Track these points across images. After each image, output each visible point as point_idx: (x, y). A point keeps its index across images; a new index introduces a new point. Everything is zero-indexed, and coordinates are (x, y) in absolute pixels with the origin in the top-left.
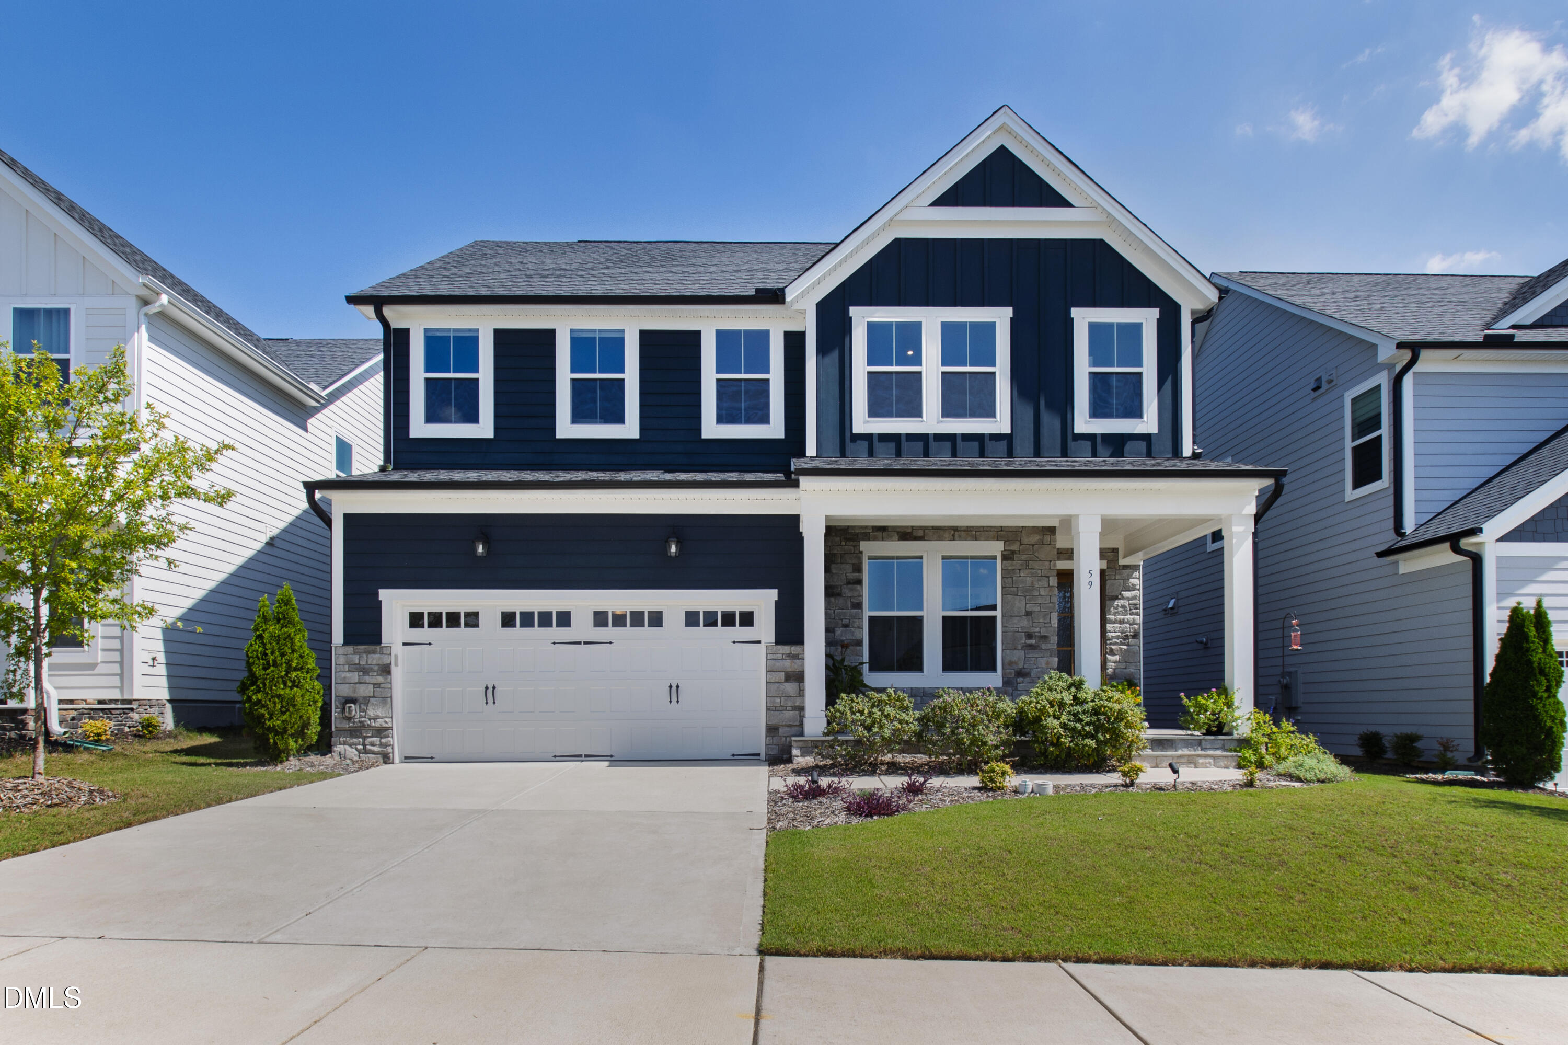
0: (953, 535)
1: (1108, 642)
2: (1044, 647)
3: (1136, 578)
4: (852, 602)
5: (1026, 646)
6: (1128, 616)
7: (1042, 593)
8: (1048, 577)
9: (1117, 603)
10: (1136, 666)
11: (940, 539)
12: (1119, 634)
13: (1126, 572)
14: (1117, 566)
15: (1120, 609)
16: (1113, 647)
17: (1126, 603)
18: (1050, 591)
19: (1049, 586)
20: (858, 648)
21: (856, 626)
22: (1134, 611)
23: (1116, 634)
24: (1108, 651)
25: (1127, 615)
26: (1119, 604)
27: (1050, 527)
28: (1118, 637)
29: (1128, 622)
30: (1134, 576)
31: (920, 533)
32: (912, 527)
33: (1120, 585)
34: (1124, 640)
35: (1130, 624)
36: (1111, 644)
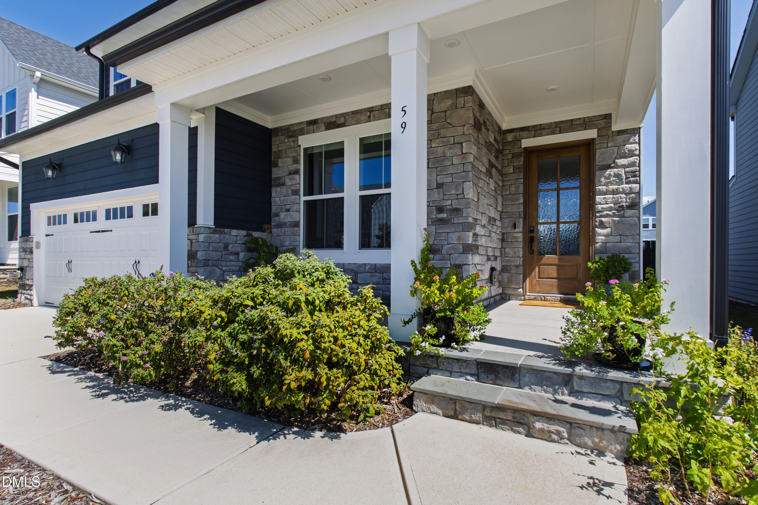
0: (369, 117)
1: (598, 215)
2: (456, 221)
3: (636, 143)
4: (292, 190)
5: (437, 221)
6: (624, 186)
7: (454, 163)
8: (461, 144)
9: (608, 172)
10: (633, 239)
11: (358, 122)
12: (612, 205)
13: (620, 138)
14: (610, 133)
15: (612, 179)
16: (603, 219)
17: (622, 172)
18: (463, 158)
19: (462, 153)
20: (296, 229)
21: (294, 210)
22: (632, 179)
23: (608, 206)
24: (597, 224)
25: (622, 184)
26: (612, 173)
27: (463, 88)
28: (610, 209)
29: (624, 192)
30: (631, 140)
31: (342, 120)
32: (336, 115)
33: (613, 153)
34: (618, 211)
35: (625, 194)
36: (601, 216)
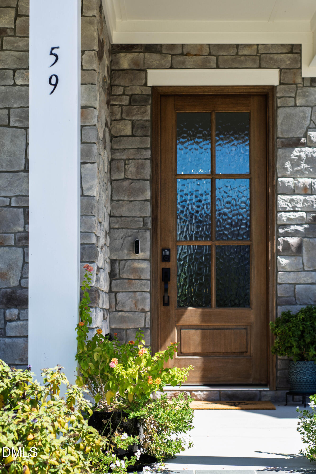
1: (281, 231)
9: (296, 152)
12: (304, 214)
14: (299, 81)
15: (303, 165)
16: (289, 240)
23: (298, 215)
26: (303, 155)
28: (300, 221)
33: (304, 118)
34: (312, 225)
36: (287, 234)
